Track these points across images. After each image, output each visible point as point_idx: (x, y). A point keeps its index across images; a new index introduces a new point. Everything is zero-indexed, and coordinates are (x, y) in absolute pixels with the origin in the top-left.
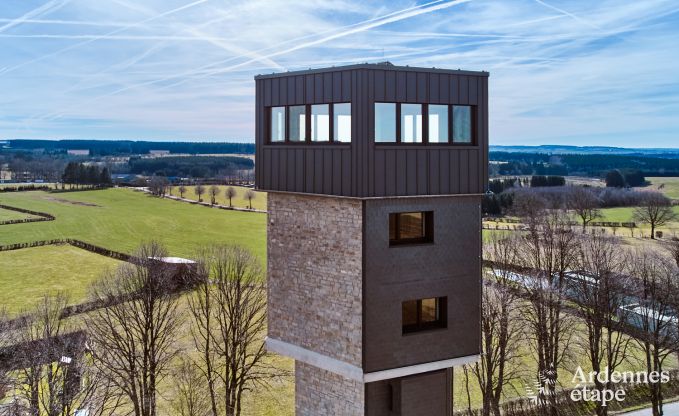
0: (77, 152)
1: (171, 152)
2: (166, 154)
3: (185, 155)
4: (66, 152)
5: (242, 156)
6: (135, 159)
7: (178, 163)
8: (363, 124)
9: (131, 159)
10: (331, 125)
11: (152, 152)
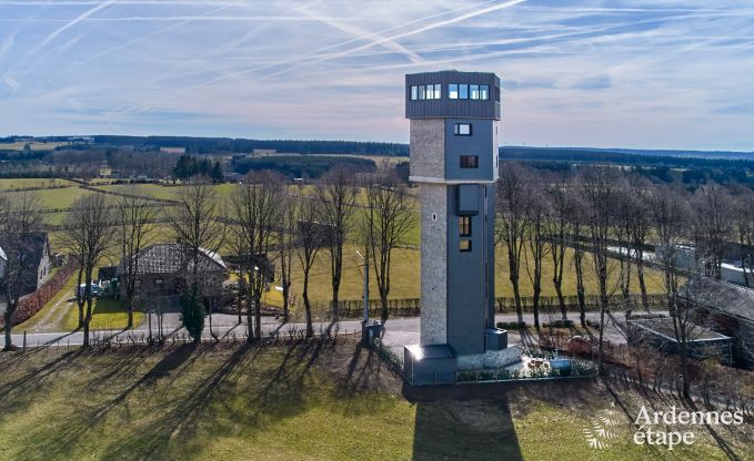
0: (170, 150)
1: (278, 151)
2: (272, 153)
3: (295, 155)
4: (159, 150)
5: (361, 157)
6: (238, 158)
7: (287, 163)
8: (445, 92)
9: (234, 157)
10: (433, 93)
11: (256, 151)
